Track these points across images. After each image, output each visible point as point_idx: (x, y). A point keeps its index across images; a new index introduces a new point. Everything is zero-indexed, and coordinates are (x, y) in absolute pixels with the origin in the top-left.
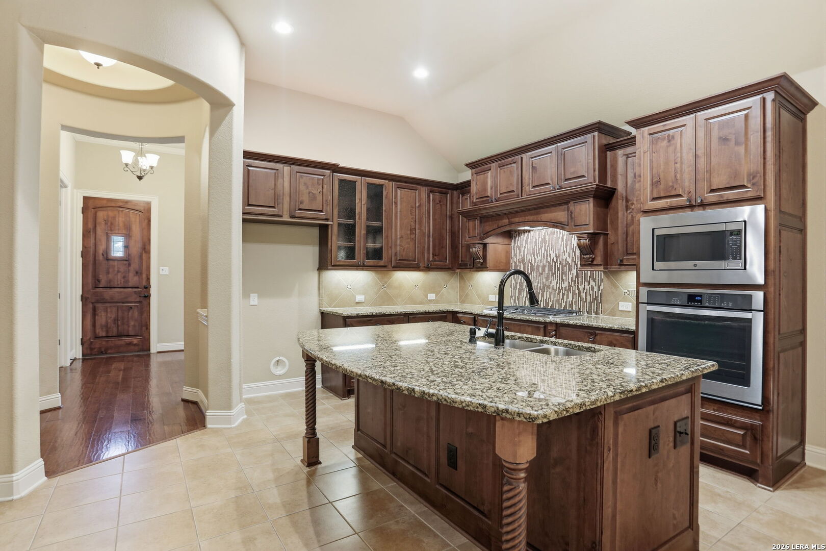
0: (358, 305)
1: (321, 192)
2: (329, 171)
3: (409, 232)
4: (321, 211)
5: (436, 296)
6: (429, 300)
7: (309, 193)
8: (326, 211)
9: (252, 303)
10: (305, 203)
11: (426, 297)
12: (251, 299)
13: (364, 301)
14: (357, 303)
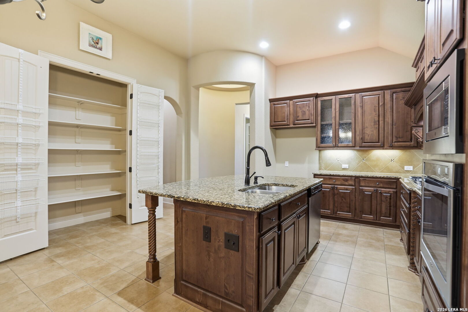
0: (344, 170)
1: (308, 110)
2: (312, 98)
3: (373, 124)
4: (309, 119)
5: (414, 168)
6: (406, 171)
7: (302, 111)
8: (311, 119)
9: (286, 166)
10: (300, 117)
11: (403, 168)
12: (286, 163)
13: (348, 168)
14: (343, 169)
